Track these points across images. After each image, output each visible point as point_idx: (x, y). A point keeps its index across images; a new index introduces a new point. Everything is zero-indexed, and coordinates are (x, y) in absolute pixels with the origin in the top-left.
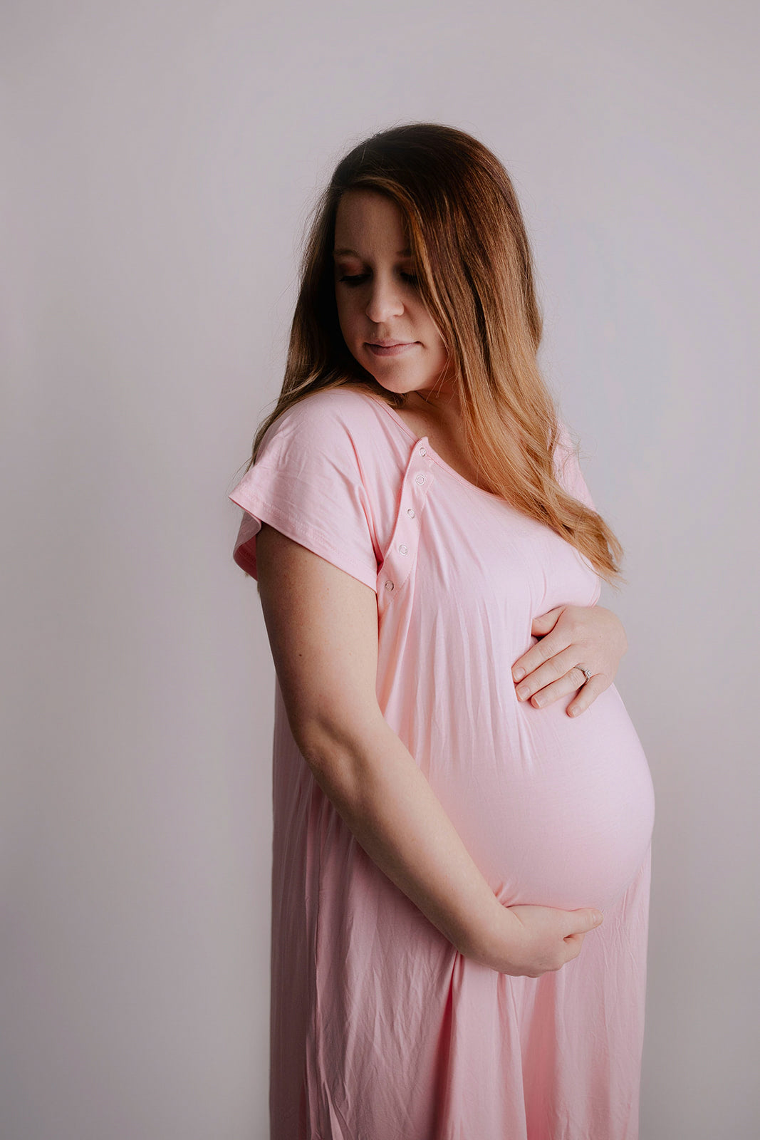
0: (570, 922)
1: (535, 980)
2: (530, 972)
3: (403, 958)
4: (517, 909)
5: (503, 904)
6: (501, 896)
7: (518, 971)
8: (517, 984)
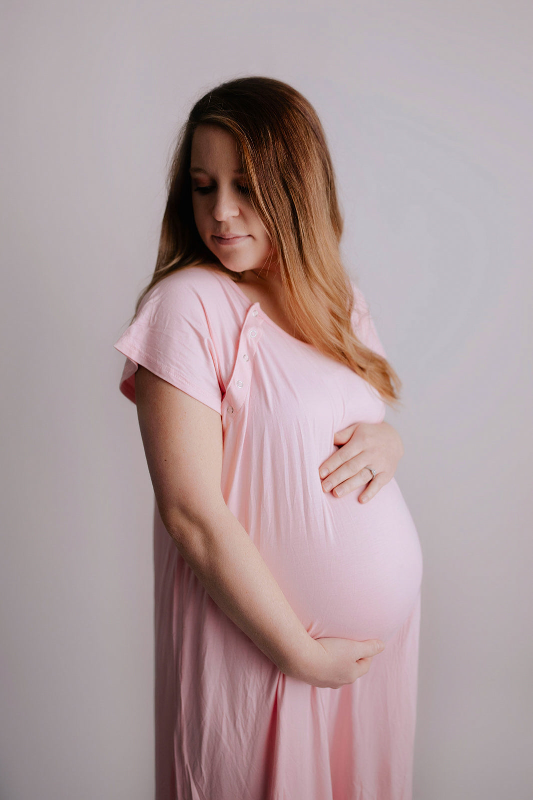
0: (360, 649)
1: (338, 691)
2: (334, 686)
3: (242, 676)
4: (322, 641)
5: (312, 638)
6: (310, 632)
7: (324, 684)
8: (324, 693)
